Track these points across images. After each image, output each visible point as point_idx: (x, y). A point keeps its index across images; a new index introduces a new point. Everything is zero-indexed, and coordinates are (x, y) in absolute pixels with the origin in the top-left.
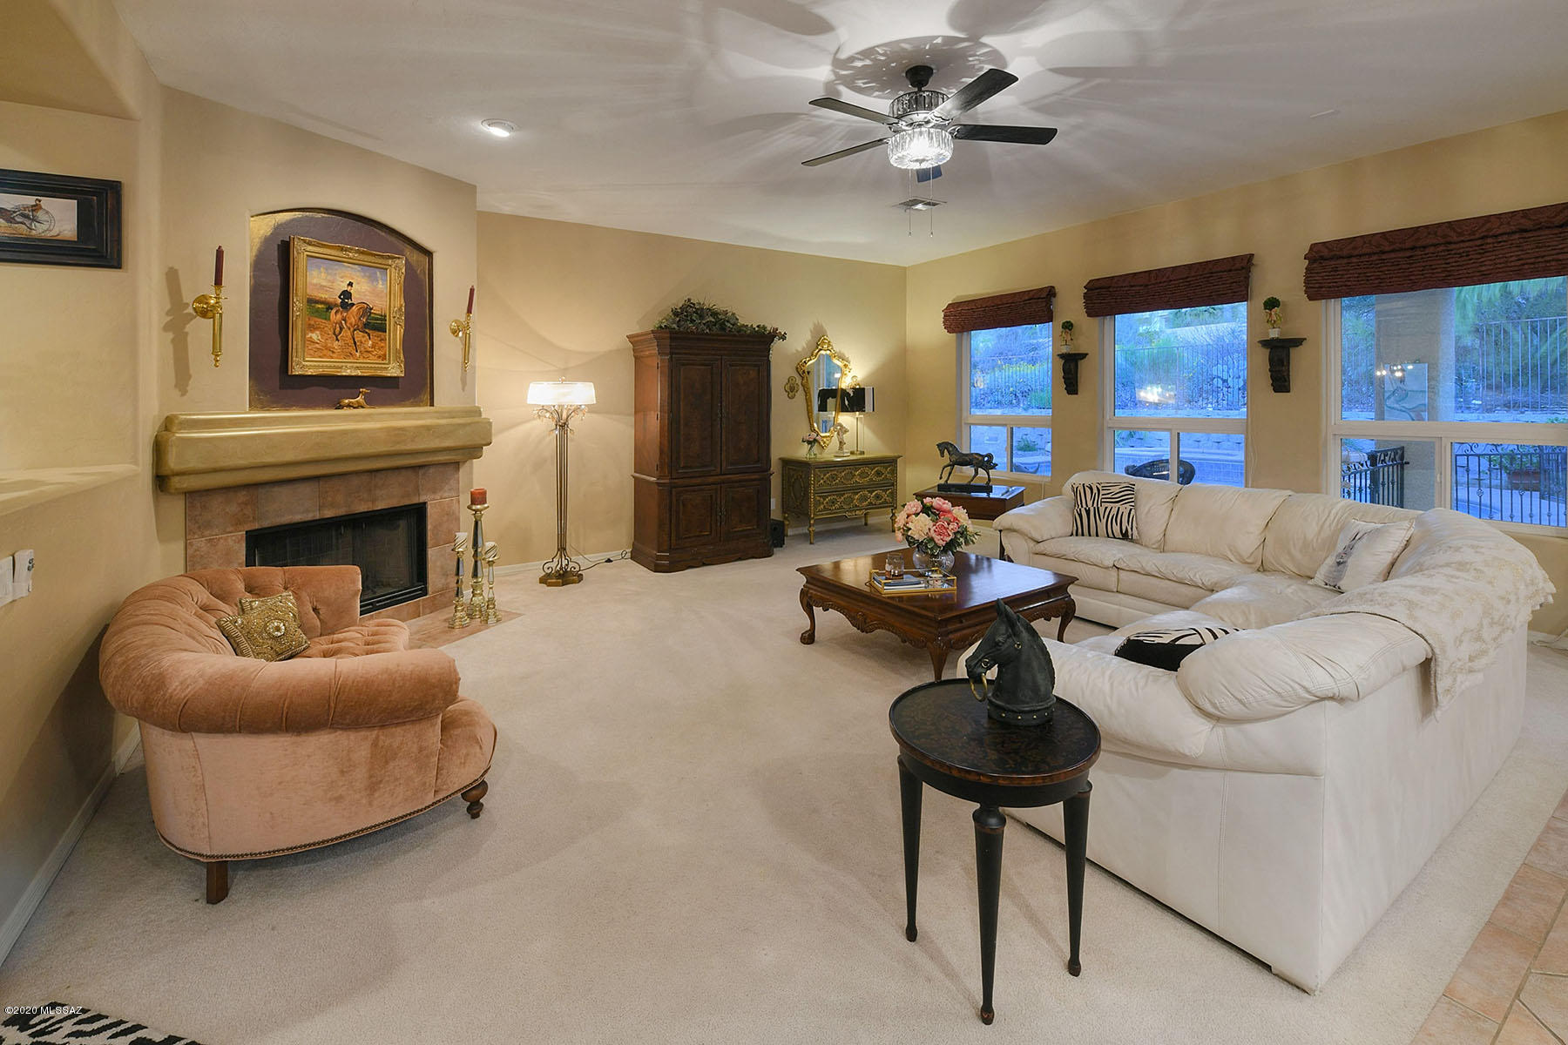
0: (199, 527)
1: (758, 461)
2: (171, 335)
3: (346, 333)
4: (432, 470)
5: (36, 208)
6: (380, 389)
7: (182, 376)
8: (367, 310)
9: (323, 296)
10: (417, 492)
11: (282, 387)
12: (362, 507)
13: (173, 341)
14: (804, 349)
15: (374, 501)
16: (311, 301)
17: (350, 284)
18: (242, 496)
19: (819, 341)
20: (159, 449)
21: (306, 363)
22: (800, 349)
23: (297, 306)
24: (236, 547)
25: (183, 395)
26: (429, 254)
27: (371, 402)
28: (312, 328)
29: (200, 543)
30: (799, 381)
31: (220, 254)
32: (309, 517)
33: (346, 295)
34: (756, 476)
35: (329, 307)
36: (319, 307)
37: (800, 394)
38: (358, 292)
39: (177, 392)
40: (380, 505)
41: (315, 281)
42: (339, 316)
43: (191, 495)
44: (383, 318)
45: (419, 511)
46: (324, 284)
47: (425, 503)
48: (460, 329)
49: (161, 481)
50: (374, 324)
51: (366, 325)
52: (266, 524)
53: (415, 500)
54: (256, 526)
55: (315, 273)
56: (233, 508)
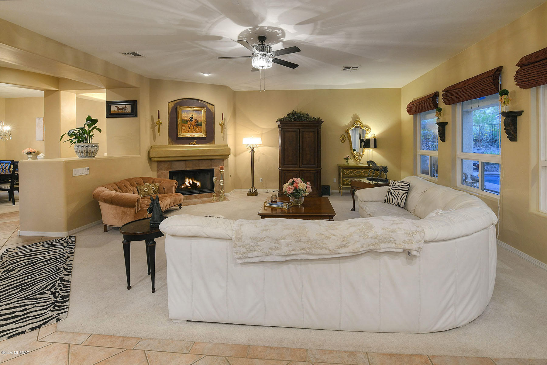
0: (159, 169)
2: (152, 129)
3: (192, 127)
4: (216, 160)
5: (125, 107)
6: (199, 140)
7: (154, 138)
8: (197, 121)
9: (186, 119)
10: (211, 165)
11: (177, 140)
12: (196, 168)
13: (152, 131)
14: (348, 124)
15: (199, 167)
16: (183, 120)
17: (192, 115)
18: (168, 163)
20: (149, 153)
21: (183, 134)
23: (179, 121)
24: (167, 174)
25: (155, 141)
26: (214, 106)
27: (197, 143)
28: (183, 126)
29: (159, 172)
30: (346, 136)
31: (159, 112)
32: (183, 169)
33: (191, 118)
35: (187, 121)
36: (185, 121)
37: (347, 141)
38: (194, 117)
39: (153, 141)
40: (201, 168)
41: (184, 115)
42: (190, 123)
43: (158, 162)
44: (201, 123)
45: (212, 171)
46: (186, 116)
47: (214, 169)
48: (222, 125)
49: (150, 159)
51: (197, 125)
52: (173, 170)
53: (211, 168)
54: (171, 170)
55: (184, 114)
56: (166, 166)
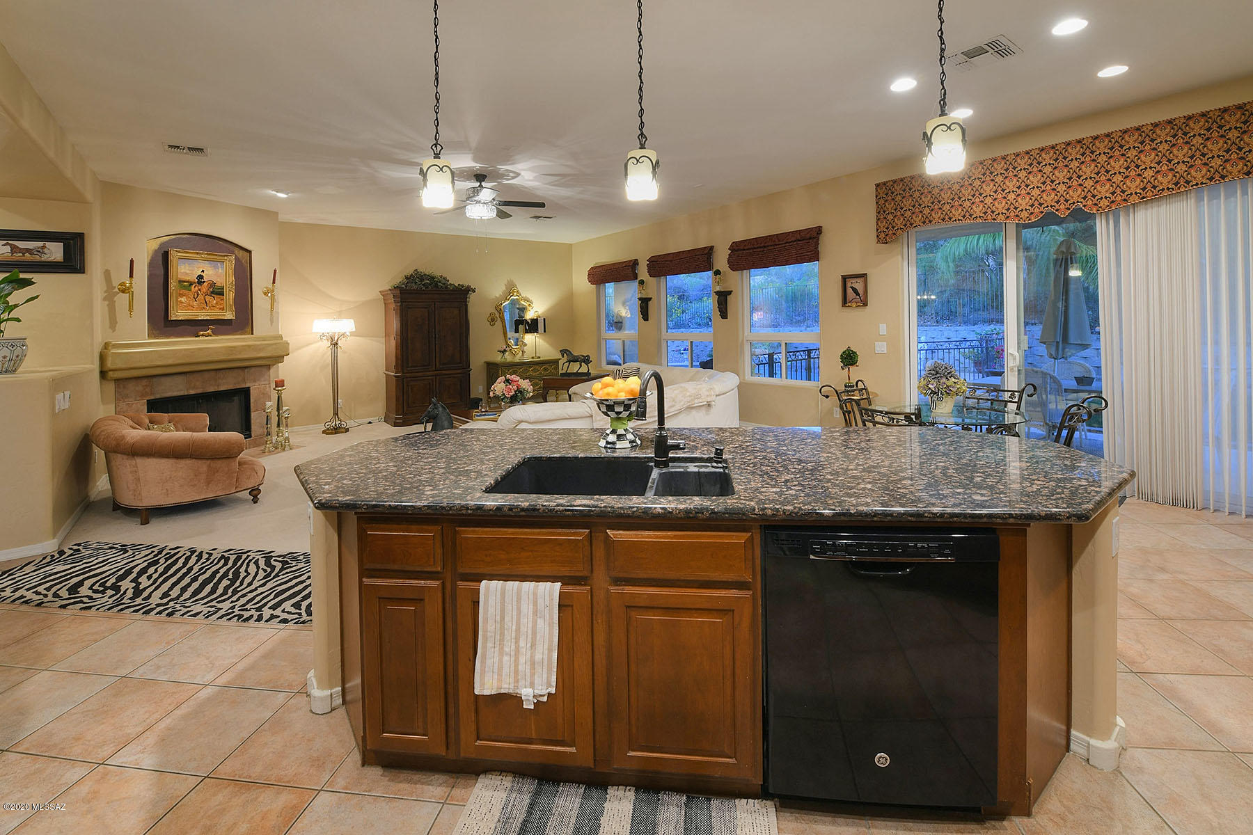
0: (122, 398)
1: (460, 363)
2: (107, 303)
3: (201, 297)
4: (253, 369)
5: (44, 247)
6: (221, 326)
7: (113, 323)
8: (212, 284)
9: (187, 278)
10: (244, 381)
11: (166, 326)
12: (212, 389)
13: (108, 305)
14: (501, 295)
15: (218, 386)
16: (181, 282)
17: (203, 271)
18: (145, 382)
19: (511, 289)
20: (102, 358)
21: (178, 314)
22: (498, 296)
23: (173, 285)
24: (142, 407)
25: (114, 331)
26: (250, 252)
27: (215, 333)
28: (182, 295)
29: (122, 405)
30: (497, 315)
31: (132, 262)
32: (181, 393)
33: (201, 277)
34: (459, 371)
35: (191, 284)
36: (186, 285)
37: (499, 323)
38: (206, 274)
39: (111, 331)
40: (222, 388)
41: (183, 271)
42: (196, 288)
43: (117, 380)
44: (222, 288)
45: (246, 392)
46: (188, 272)
47: (249, 388)
48: (270, 293)
49: (103, 374)
50: (217, 292)
51: (212, 292)
52: (158, 396)
53: (243, 386)
54: (153, 398)
55: (183, 267)
56: (140, 388)
